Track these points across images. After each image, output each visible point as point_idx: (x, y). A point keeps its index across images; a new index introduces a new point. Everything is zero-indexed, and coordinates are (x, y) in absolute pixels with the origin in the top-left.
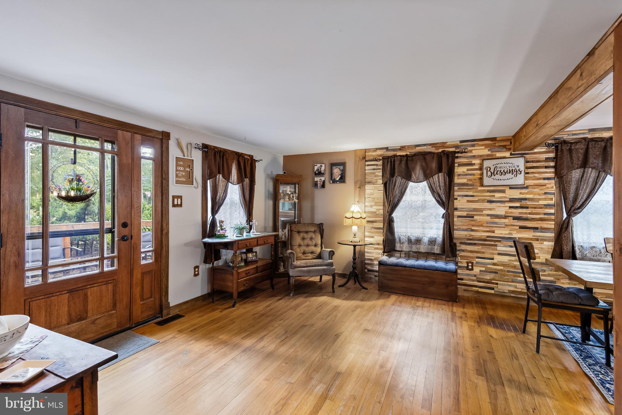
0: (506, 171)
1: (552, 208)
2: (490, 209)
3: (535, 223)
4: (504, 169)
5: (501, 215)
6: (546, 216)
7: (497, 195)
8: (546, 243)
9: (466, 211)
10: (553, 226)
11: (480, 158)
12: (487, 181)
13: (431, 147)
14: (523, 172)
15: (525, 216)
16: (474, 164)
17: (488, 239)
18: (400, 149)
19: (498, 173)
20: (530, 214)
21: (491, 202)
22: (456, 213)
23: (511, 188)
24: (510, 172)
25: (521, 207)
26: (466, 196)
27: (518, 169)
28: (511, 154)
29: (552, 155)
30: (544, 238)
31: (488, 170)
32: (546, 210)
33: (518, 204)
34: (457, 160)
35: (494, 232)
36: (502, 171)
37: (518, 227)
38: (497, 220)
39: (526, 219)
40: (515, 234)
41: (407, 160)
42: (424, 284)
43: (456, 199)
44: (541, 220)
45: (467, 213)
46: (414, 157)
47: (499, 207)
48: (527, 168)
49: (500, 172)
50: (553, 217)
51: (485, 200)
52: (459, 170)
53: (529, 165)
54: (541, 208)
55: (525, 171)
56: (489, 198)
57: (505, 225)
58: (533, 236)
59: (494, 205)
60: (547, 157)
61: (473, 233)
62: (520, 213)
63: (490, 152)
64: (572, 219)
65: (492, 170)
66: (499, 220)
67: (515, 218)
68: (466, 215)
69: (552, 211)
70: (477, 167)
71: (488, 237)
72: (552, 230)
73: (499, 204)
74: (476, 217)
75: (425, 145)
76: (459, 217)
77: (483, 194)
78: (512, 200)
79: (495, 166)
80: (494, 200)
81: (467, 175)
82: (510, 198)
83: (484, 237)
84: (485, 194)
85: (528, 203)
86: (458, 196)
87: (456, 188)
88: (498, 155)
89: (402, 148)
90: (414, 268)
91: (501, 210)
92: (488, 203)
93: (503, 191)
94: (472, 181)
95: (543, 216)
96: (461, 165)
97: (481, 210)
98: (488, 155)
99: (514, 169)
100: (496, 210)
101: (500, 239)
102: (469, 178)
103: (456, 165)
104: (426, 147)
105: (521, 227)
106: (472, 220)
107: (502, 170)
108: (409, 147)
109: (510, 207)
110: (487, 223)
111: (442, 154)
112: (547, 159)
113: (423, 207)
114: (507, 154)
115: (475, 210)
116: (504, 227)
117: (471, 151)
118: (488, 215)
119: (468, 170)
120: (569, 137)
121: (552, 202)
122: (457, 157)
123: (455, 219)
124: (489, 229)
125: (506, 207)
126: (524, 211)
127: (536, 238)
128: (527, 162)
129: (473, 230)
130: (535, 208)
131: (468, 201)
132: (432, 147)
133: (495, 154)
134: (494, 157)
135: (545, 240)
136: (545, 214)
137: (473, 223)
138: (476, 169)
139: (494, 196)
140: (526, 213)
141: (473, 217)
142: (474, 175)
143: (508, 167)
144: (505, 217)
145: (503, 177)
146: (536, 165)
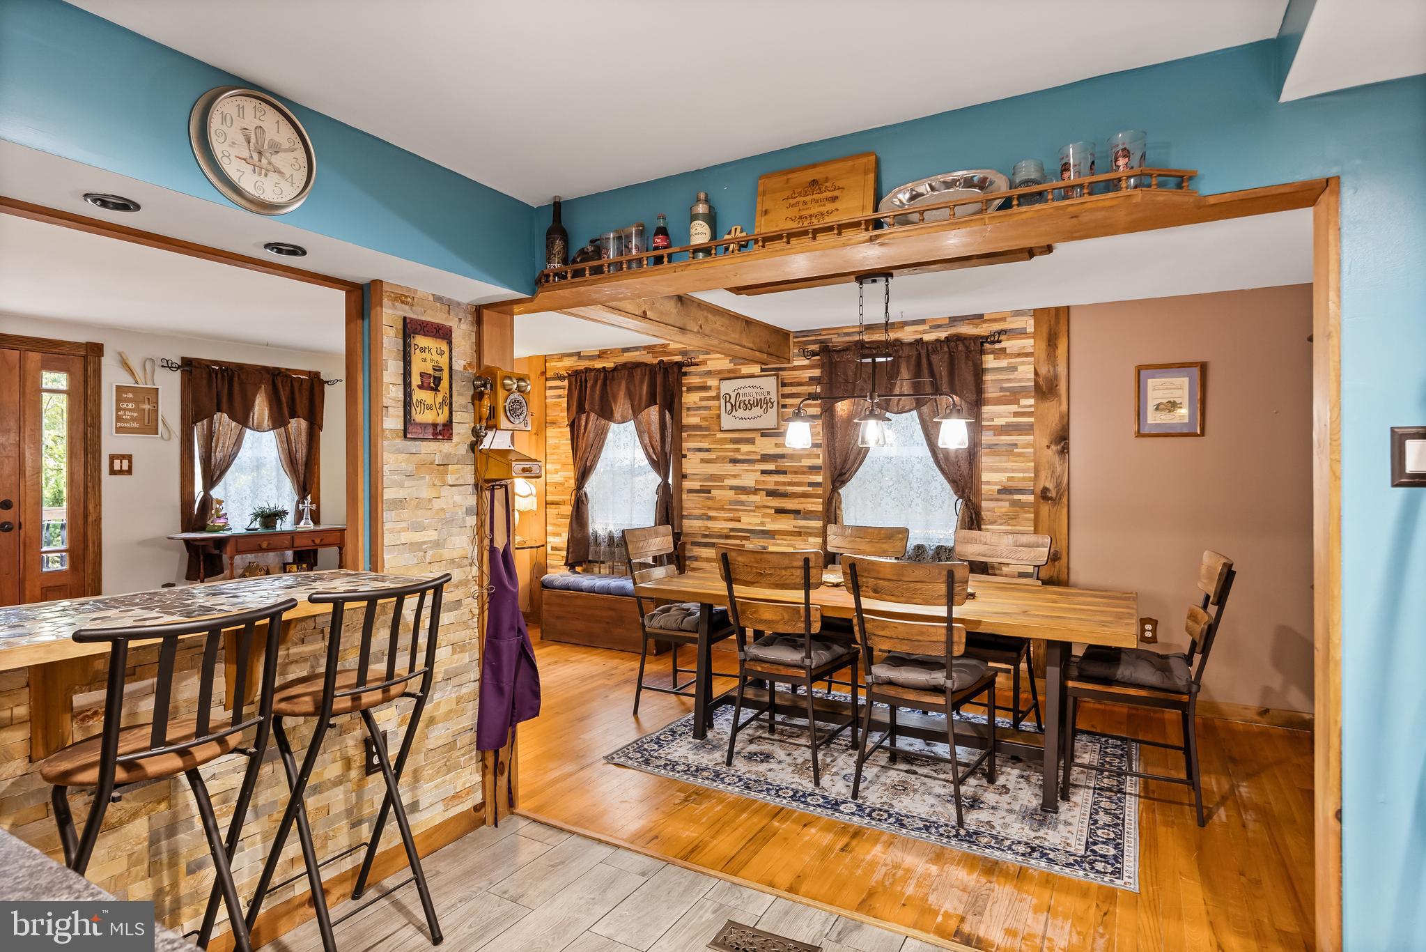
0: (752, 402)
1: (818, 474)
2: (735, 476)
3: (796, 501)
4: (750, 398)
5: (750, 487)
6: (811, 489)
7: (745, 448)
8: (811, 540)
9: (701, 480)
10: (820, 508)
11: (719, 376)
12: (728, 422)
13: (645, 352)
14: (775, 404)
15: (782, 489)
16: (710, 388)
17: (732, 534)
18: (599, 356)
19: (742, 405)
20: (790, 484)
21: (734, 461)
22: (687, 484)
23: (763, 435)
24: (758, 403)
25: (777, 472)
26: (700, 450)
27: (768, 397)
28: (763, 370)
29: (816, 373)
30: (809, 531)
31: (728, 400)
32: (811, 477)
33: (771, 466)
34: (686, 380)
35: (740, 521)
36: (747, 403)
37: (773, 511)
38: (744, 497)
39: (784, 495)
40: (769, 523)
41: (605, 379)
42: (608, 623)
43: (685, 456)
44: (805, 495)
45: (701, 484)
46: (615, 373)
47: (747, 471)
48: (784, 396)
49: (745, 404)
50: (820, 491)
51: (724, 458)
52: (690, 399)
53: (788, 390)
54: (804, 473)
55: (778, 403)
56: (732, 454)
57: (756, 507)
58: (794, 527)
59: (740, 467)
60: (811, 375)
61: (710, 524)
62: (777, 483)
63: (731, 366)
64: (839, 493)
65: (733, 401)
66: (746, 496)
67: (771, 493)
68: (699, 488)
69: (819, 479)
70: (713, 393)
71: (732, 530)
72: (819, 514)
73: (746, 466)
74: (714, 492)
75: (636, 349)
76: (690, 491)
77: (723, 447)
78: (765, 458)
79: (736, 392)
80: (740, 457)
81: (699, 408)
82: (762, 455)
83: (725, 531)
84: (727, 446)
85: (787, 464)
86: (688, 450)
87: (684, 435)
88: (746, 370)
89: (602, 355)
90: (595, 592)
91: (749, 477)
92: (731, 464)
93: (751, 441)
94: (707, 421)
95: (807, 489)
96: (689, 390)
97: (720, 478)
98: (729, 371)
99: (763, 397)
100: (743, 477)
101: (748, 535)
102: (703, 416)
103: (684, 389)
104: (638, 353)
105: (780, 511)
106: (708, 498)
107: (747, 399)
108: (613, 352)
109: (763, 472)
110: (731, 503)
111: (657, 369)
112: (811, 379)
113: (633, 472)
114: (756, 369)
115: (713, 477)
116: (754, 511)
117: (704, 362)
118: (732, 488)
119: (702, 399)
120: (840, 339)
121: (819, 462)
122: (685, 374)
123: (684, 496)
124: (732, 515)
125: (756, 471)
126: (781, 478)
127: (797, 530)
128: (784, 385)
129: (710, 518)
130: (796, 473)
131: (703, 461)
132: (648, 353)
133: (740, 369)
134: (738, 375)
135: (810, 535)
136: (811, 484)
137: (709, 503)
138: (713, 398)
139: (738, 450)
140: (784, 484)
141: (709, 492)
142: (709, 408)
143: (755, 395)
144: (756, 491)
145: (747, 414)
146: (795, 392)
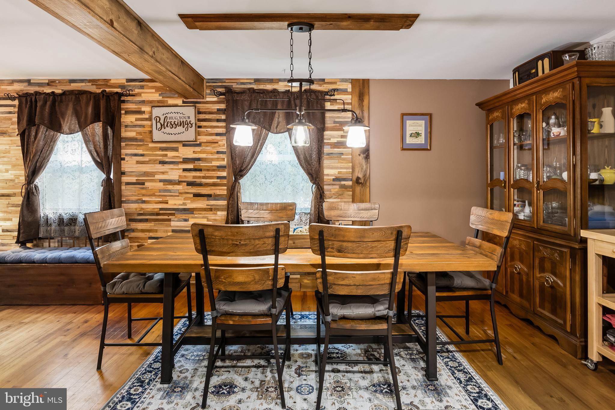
0: (176, 123)
1: (224, 171)
2: (163, 173)
3: (209, 188)
4: (175, 120)
5: (175, 180)
6: (219, 180)
7: (170, 154)
8: (219, 213)
9: (136, 176)
10: (225, 192)
11: (150, 104)
12: (157, 135)
13: (90, 84)
14: (194, 125)
15: (198, 180)
16: (144, 112)
17: (161, 212)
18: (48, 84)
19: (169, 125)
20: (204, 177)
21: (163, 163)
22: (125, 179)
23: (184, 145)
24: (181, 124)
25: (195, 170)
26: (136, 155)
27: (189, 120)
28: (184, 102)
29: (223, 106)
30: (217, 207)
31: (158, 120)
32: (219, 173)
33: (191, 166)
34: (124, 106)
35: (167, 203)
36: (173, 123)
37: (192, 196)
38: (170, 187)
39: (200, 185)
40: (189, 203)
41: (54, 102)
42: (59, 285)
43: (124, 159)
44: (214, 185)
45: (137, 178)
46: (64, 97)
47: (172, 169)
48: (199, 120)
49: (171, 124)
50: (225, 181)
51: (156, 160)
52: (127, 119)
53: (202, 116)
54: (214, 170)
55: (196, 124)
56: (161, 158)
57: (179, 193)
58: (207, 205)
59: (167, 167)
60: (218, 108)
61: (144, 206)
62: (194, 177)
63: (160, 98)
64: (239, 183)
65: (162, 122)
66: (172, 186)
67: (190, 184)
68: (135, 181)
69: (224, 174)
70: (146, 116)
71: (161, 209)
72: (224, 196)
73: (171, 166)
74: (147, 184)
75: (82, 81)
76: (128, 184)
77: (154, 153)
78: (186, 161)
79: (165, 116)
80: (167, 160)
81: (135, 126)
82: (184, 158)
83: (156, 210)
84: (157, 153)
85: (201, 164)
86: (126, 155)
87: (123, 144)
88: (171, 101)
89: (51, 83)
90: (46, 263)
91: (174, 174)
92: (160, 165)
93: (176, 149)
94: (141, 135)
95: (216, 180)
96: (128, 112)
97: (153, 174)
98: (159, 102)
99: (185, 120)
100: (169, 173)
101: (174, 212)
102: (138, 131)
103: (123, 112)
104: (83, 84)
105: (196, 195)
106: (143, 188)
107: (173, 121)
108: (61, 82)
109: (185, 170)
110: (160, 191)
111: (101, 96)
112: (219, 110)
113: (81, 170)
114: (179, 102)
115: (146, 174)
116: (178, 196)
117: (139, 94)
118: (161, 181)
119: (137, 120)
120: (238, 86)
121: (224, 163)
122: (124, 102)
123: (123, 187)
124: (161, 199)
125: (179, 169)
126: (198, 174)
127: (209, 207)
128: (199, 113)
129: (144, 202)
130: (208, 170)
131: (138, 162)
132: (92, 85)
133: (167, 101)
134: (166, 105)
135: (218, 210)
136: (218, 178)
137: (144, 192)
138: (146, 119)
139: (166, 155)
140: (200, 177)
141: (143, 184)
142: (143, 126)
143: (179, 118)
144: (179, 183)
145: (173, 131)
146: (208, 118)
